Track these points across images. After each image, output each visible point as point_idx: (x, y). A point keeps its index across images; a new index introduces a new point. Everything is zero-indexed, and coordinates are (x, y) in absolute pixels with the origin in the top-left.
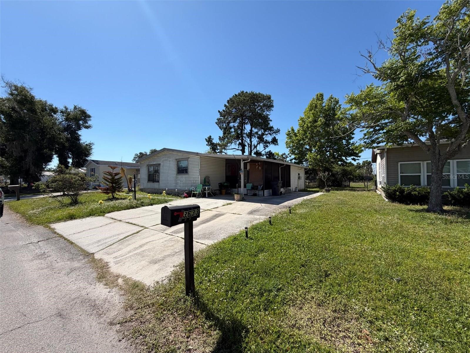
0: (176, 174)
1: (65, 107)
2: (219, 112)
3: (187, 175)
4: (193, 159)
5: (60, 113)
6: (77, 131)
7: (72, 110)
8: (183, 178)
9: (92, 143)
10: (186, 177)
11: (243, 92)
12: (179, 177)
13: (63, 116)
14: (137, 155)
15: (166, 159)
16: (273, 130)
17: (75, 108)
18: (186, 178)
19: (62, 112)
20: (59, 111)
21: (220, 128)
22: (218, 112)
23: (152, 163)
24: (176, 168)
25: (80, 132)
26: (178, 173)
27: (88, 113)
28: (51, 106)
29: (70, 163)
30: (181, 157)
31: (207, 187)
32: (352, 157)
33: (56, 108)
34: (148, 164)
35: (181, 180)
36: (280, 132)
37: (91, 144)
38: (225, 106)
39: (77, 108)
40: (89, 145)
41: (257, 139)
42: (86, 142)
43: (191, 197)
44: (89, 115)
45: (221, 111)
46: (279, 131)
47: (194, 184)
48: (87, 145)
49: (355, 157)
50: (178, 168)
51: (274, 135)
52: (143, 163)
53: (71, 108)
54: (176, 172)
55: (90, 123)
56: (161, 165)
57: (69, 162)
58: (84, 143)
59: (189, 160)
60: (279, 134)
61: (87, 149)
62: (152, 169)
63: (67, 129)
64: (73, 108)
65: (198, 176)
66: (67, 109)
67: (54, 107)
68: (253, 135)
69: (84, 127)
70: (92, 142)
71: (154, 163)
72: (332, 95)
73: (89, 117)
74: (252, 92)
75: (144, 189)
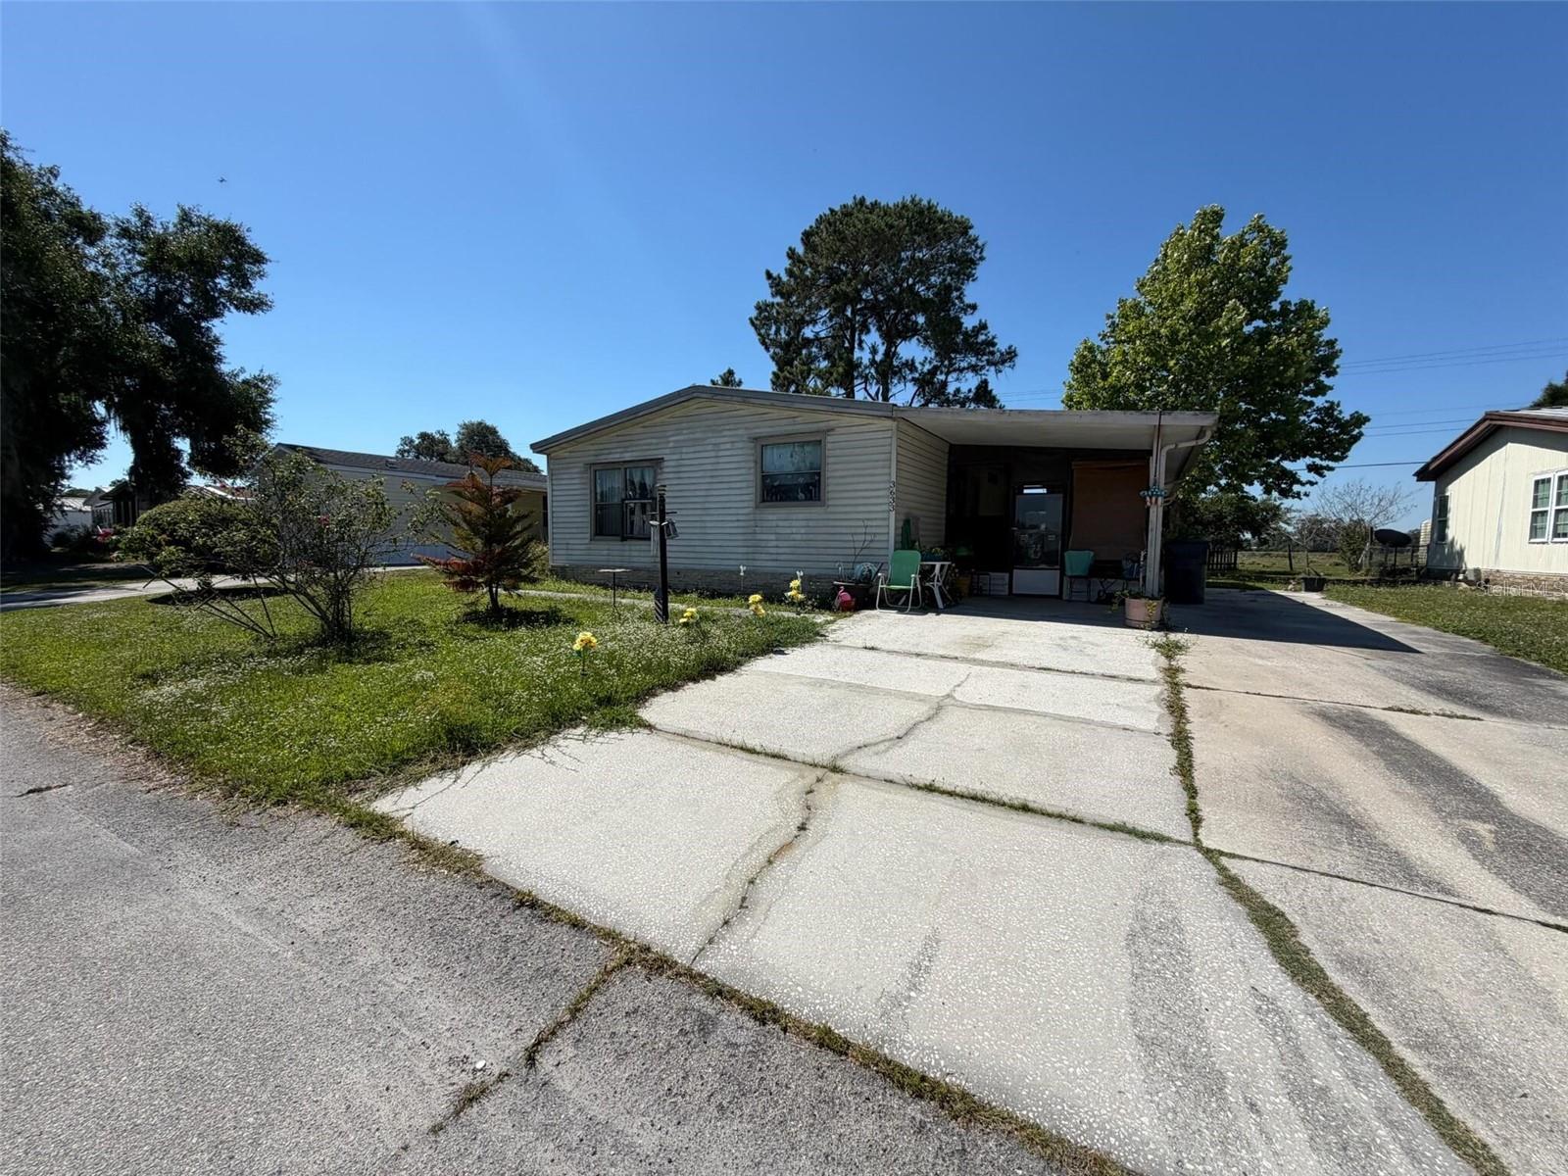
0: (752, 504)
1: (140, 213)
2: (769, 275)
3: (818, 510)
4: (856, 437)
5: (120, 236)
6: (206, 319)
7: (171, 229)
8: (792, 521)
9: (270, 378)
10: (814, 516)
11: (862, 201)
12: (771, 517)
13: (133, 251)
14: (412, 441)
15: (697, 435)
16: (992, 353)
17: (185, 218)
18: (811, 523)
19: (125, 233)
20: (114, 230)
21: (763, 343)
22: (764, 276)
23: (615, 457)
24: (751, 478)
25: (217, 327)
26: (763, 501)
27: (255, 240)
28: (72, 205)
29: (186, 458)
30: (790, 429)
31: (938, 565)
32: (1309, 460)
33: (95, 217)
34: (592, 459)
35: (779, 530)
36: (1016, 360)
37: (263, 381)
38: (792, 254)
39: (194, 219)
40: (256, 386)
41: (911, 388)
42: (243, 370)
43: (874, 608)
44: (257, 251)
45: (775, 275)
46: (1011, 359)
47: (864, 552)
48: (245, 382)
49: (1317, 461)
50: (764, 478)
51: (990, 374)
52: (561, 454)
53: (165, 218)
54: (752, 497)
55: (259, 287)
56: (669, 465)
57: (179, 453)
58: (237, 375)
59: (829, 439)
60: (1012, 367)
61: (251, 400)
62: (615, 482)
63: (159, 308)
64: (176, 221)
65: (885, 515)
66: (147, 222)
67: (85, 209)
68: (895, 373)
69: (237, 308)
70: (265, 374)
71: (628, 456)
72: (1260, 217)
73: (258, 258)
74: (913, 200)
75: (573, 568)
